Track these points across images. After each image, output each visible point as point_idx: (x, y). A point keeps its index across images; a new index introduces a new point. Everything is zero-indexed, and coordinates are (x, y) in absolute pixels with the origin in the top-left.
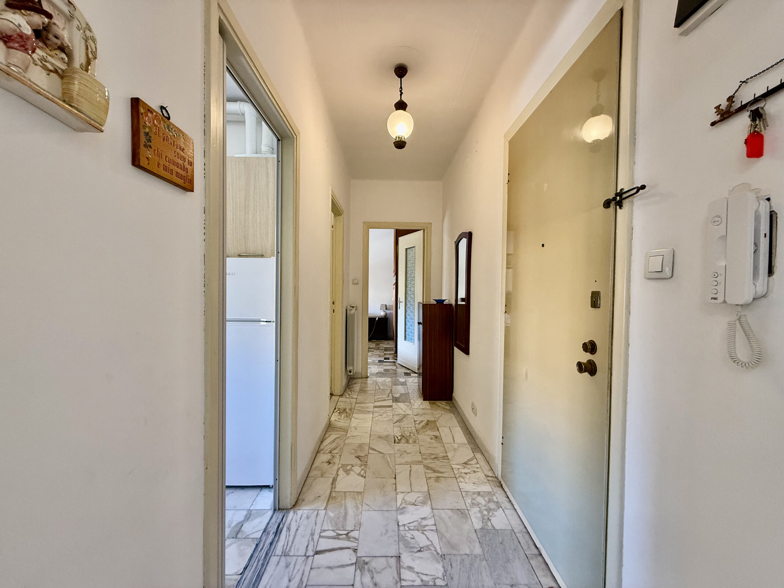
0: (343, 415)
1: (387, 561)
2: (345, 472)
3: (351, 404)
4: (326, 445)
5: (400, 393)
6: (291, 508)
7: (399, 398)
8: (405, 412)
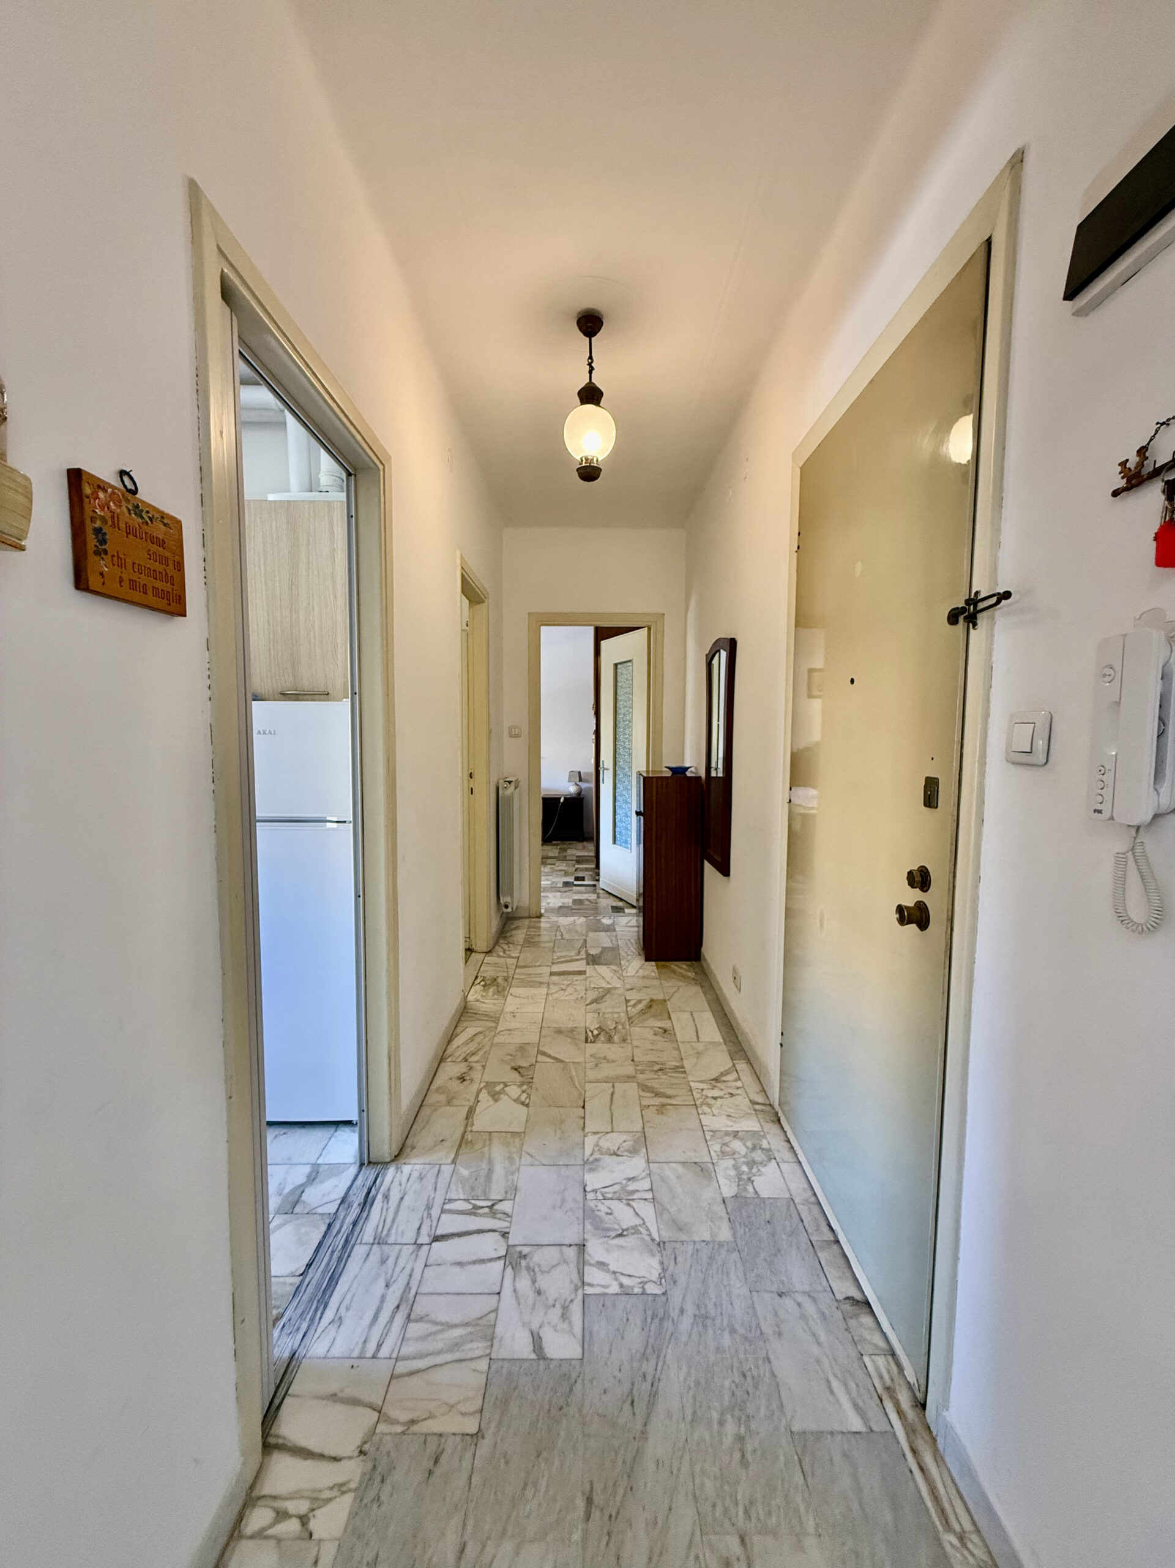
0: (491, 990)
1: (562, 1254)
2: (491, 1096)
3: (507, 968)
4: (458, 1047)
5: (602, 947)
6: (392, 1161)
7: (599, 956)
8: (608, 983)
